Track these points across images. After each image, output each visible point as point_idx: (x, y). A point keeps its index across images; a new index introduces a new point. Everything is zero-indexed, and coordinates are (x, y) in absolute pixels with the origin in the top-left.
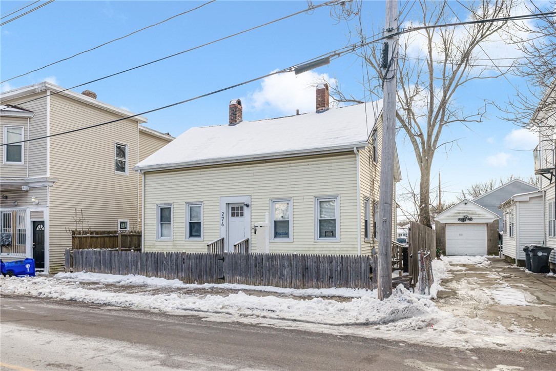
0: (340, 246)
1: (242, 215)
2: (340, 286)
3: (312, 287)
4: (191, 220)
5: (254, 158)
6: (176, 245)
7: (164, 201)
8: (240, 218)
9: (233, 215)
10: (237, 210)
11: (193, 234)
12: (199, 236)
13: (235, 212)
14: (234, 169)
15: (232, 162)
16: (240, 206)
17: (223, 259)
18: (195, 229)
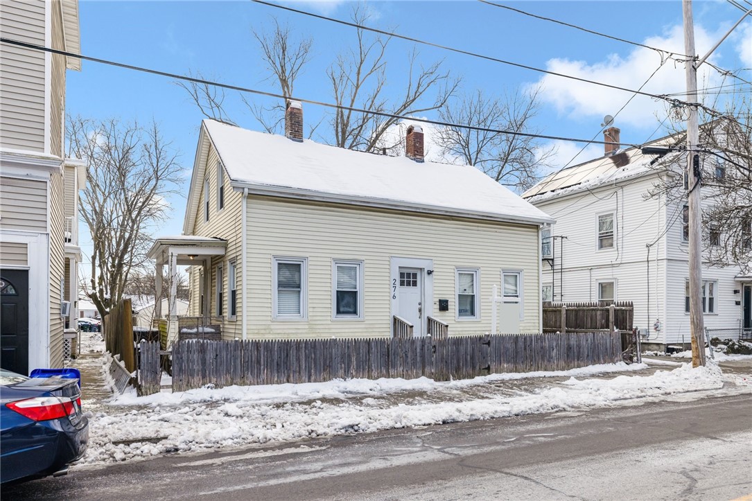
0: (523, 325)
1: (415, 284)
2: (594, 363)
3: (574, 367)
4: (338, 288)
5: (447, 212)
6: (315, 327)
7: (291, 252)
8: (411, 288)
9: (402, 283)
10: (409, 278)
11: (342, 309)
12: (355, 312)
13: (406, 279)
14: (411, 219)
15: (418, 211)
16: (412, 271)
17: (489, 343)
18: (347, 302)
